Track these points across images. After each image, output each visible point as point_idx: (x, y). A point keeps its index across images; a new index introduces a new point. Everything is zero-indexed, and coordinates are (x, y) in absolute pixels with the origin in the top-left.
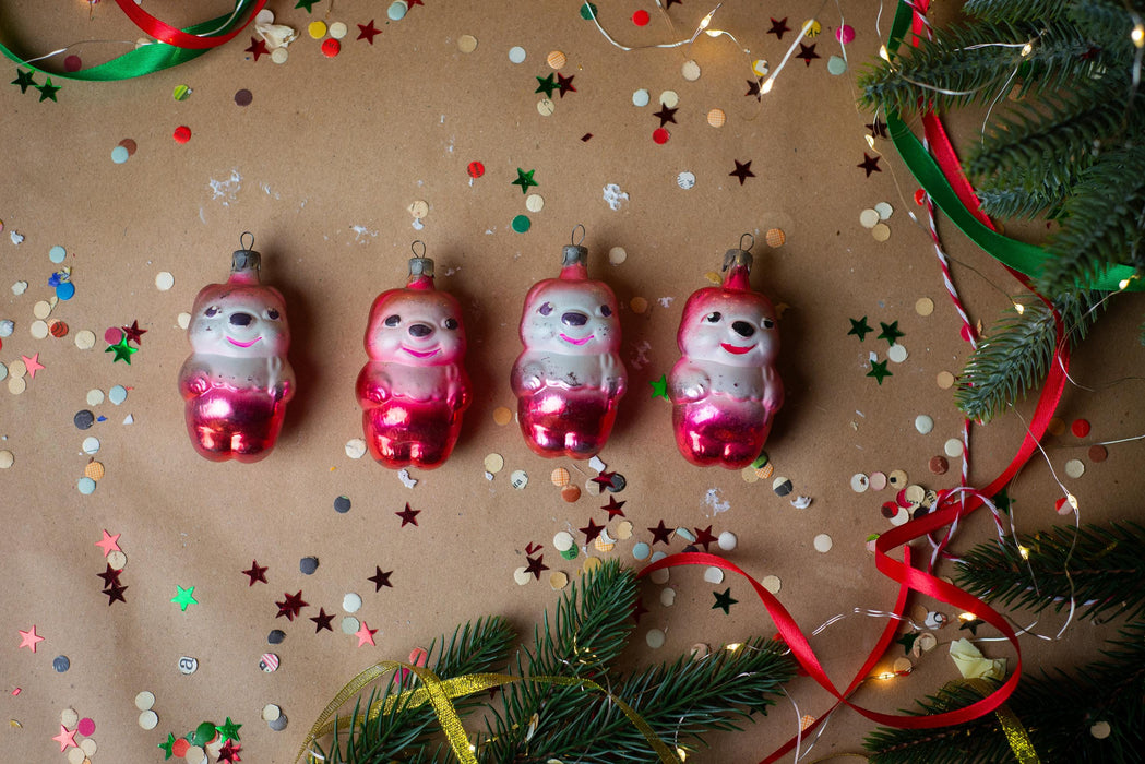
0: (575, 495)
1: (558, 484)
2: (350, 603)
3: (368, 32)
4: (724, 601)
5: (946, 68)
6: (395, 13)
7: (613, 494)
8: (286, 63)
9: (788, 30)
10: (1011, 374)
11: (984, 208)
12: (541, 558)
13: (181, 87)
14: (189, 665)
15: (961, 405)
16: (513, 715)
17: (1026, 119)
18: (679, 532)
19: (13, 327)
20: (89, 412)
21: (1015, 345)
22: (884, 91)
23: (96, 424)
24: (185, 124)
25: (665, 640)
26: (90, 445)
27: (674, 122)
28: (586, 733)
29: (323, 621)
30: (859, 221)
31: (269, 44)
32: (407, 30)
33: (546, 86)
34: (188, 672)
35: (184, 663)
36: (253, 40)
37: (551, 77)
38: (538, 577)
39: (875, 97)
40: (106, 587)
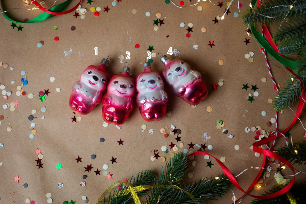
0: (167, 135)
1: (162, 132)
2: (105, 167)
3: (107, 9)
4: (210, 164)
5: (267, 13)
6: (114, 4)
7: (178, 135)
8: (85, 19)
9: (223, 5)
10: (289, 98)
11: (280, 52)
12: (158, 154)
13: (56, 26)
14: (61, 185)
15: (274, 107)
16: (153, 196)
17: (290, 26)
18: (196, 145)
19: (11, 93)
20: (32, 116)
21: (289, 90)
22: (250, 19)
23: (34, 119)
24: (57, 36)
25: (194, 175)
26: (33, 125)
27: (192, 31)
28: (174, 201)
29: (98, 172)
30: (245, 57)
31: (80, 14)
32: (118, 9)
33: (156, 23)
34: (61, 187)
35: (59, 185)
36: (76, 13)
37: (157, 20)
38: (157, 159)
39: (247, 21)
40: (37, 164)
